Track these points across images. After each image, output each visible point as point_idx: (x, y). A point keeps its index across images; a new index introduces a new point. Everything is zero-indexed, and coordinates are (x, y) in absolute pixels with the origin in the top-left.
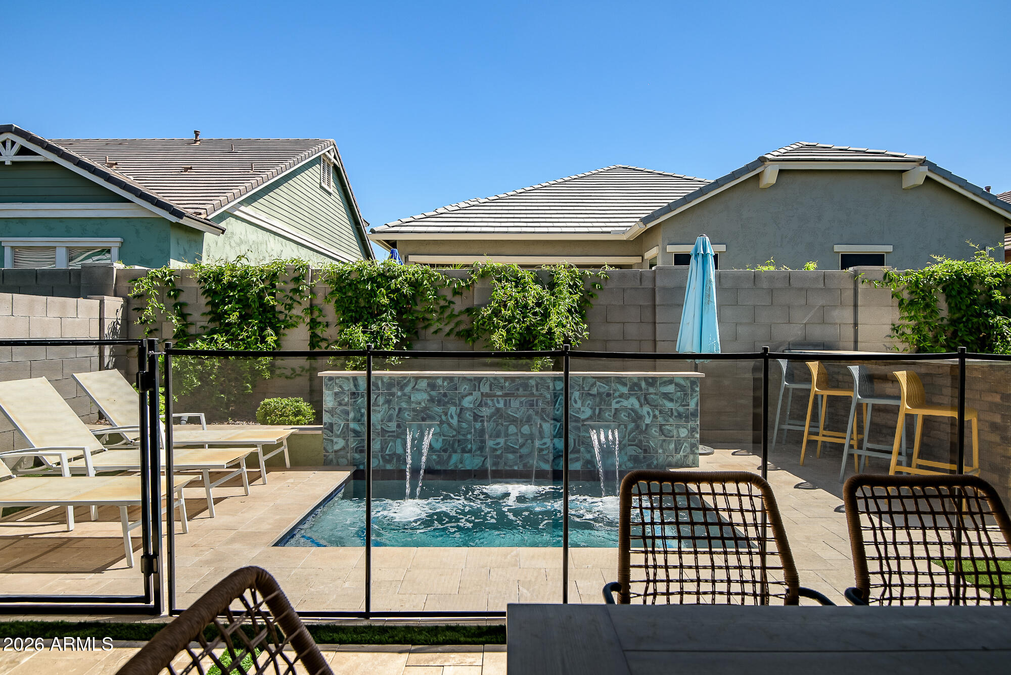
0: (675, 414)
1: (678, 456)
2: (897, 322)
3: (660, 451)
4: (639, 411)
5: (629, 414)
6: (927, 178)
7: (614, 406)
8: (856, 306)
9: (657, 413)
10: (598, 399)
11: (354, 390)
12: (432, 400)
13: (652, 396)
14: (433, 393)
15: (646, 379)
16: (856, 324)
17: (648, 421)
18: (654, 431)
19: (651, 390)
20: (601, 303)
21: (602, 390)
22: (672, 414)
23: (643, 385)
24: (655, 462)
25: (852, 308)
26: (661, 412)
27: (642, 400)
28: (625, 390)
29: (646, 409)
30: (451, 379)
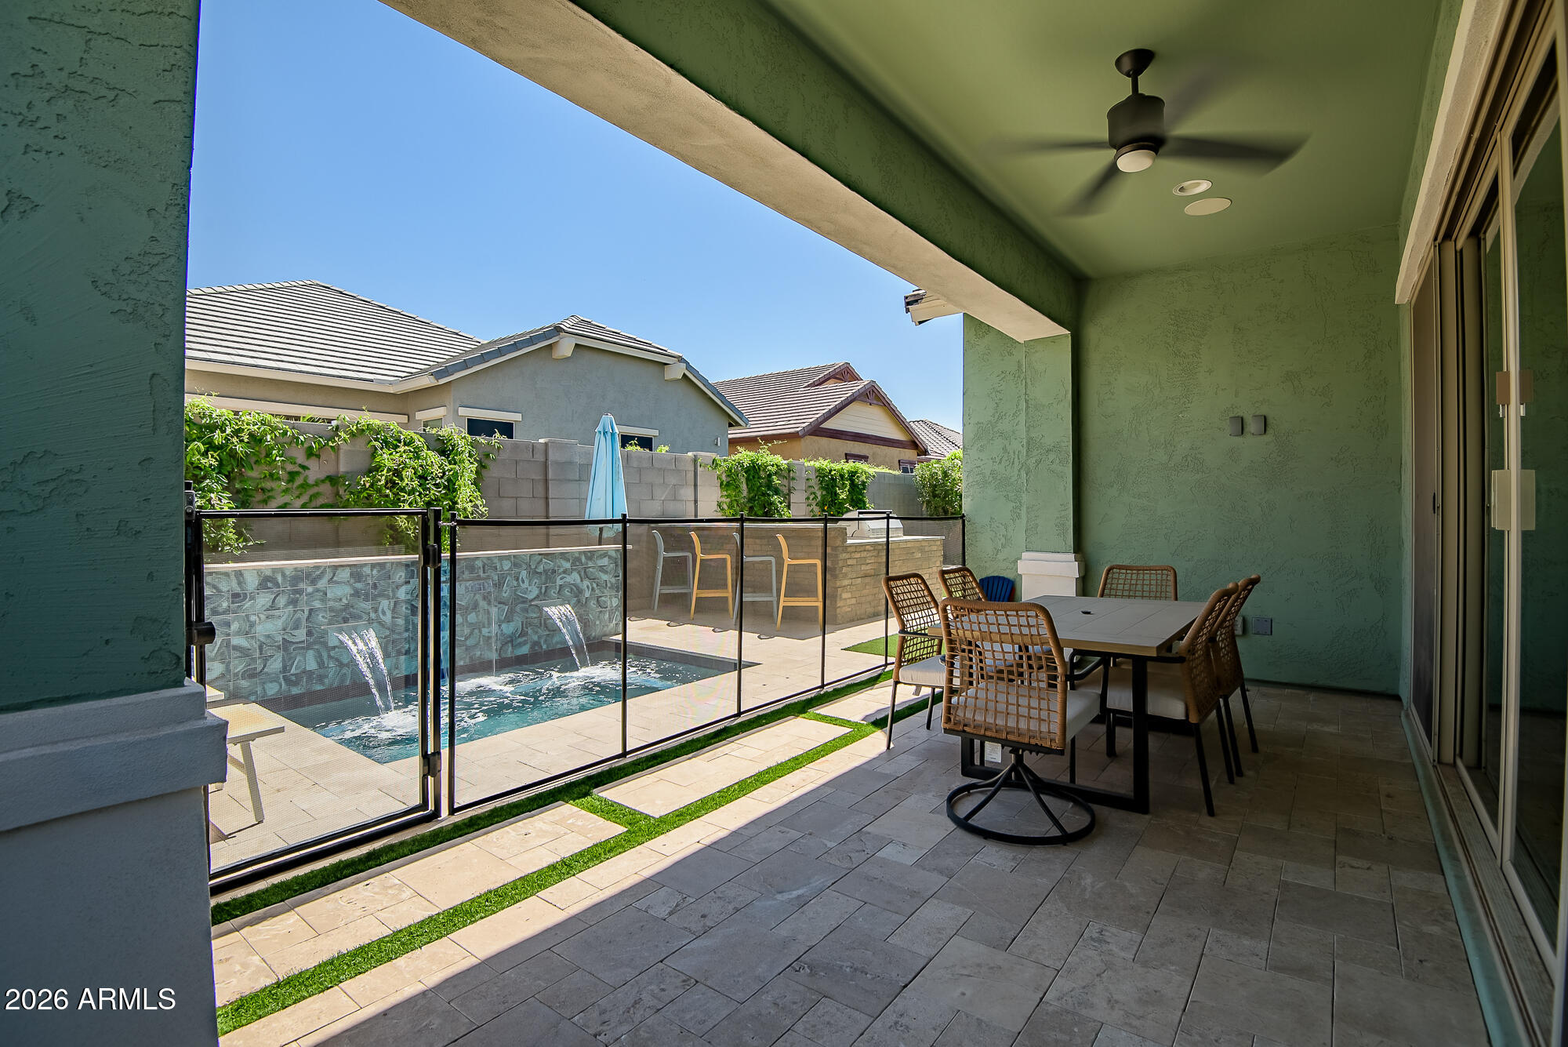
0: (609, 585)
1: (612, 625)
2: (720, 500)
3: (598, 623)
4: (580, 586)
5: (572, 589)
6: (684, 375)
7: (559, 582)
8: (696, 486)
9: (595, 585)
10: (543, 577)
11: (238, 590)
12: (356, 594)
13: (591, 569)
14: (359, 585)
15: (585, 553)
16: (696, 501)
17: (587, 594)
18: (592, 604)
19: (590, 564)
20: (494, 475)
21: (546, 568)
22: (606, 585)
23: (583, 559)
24: (594, 634)
25: (693, 487)
26: (597, 585)
27: (583, 574)
28: (568, 565)
29: (586, 583)
30: (382, 565)
